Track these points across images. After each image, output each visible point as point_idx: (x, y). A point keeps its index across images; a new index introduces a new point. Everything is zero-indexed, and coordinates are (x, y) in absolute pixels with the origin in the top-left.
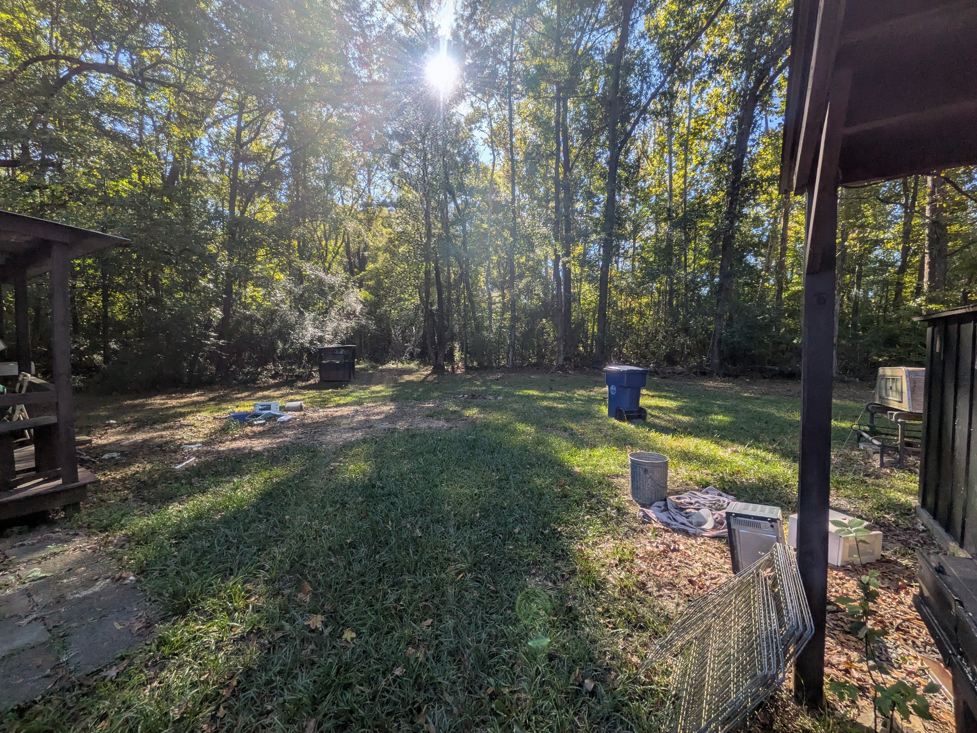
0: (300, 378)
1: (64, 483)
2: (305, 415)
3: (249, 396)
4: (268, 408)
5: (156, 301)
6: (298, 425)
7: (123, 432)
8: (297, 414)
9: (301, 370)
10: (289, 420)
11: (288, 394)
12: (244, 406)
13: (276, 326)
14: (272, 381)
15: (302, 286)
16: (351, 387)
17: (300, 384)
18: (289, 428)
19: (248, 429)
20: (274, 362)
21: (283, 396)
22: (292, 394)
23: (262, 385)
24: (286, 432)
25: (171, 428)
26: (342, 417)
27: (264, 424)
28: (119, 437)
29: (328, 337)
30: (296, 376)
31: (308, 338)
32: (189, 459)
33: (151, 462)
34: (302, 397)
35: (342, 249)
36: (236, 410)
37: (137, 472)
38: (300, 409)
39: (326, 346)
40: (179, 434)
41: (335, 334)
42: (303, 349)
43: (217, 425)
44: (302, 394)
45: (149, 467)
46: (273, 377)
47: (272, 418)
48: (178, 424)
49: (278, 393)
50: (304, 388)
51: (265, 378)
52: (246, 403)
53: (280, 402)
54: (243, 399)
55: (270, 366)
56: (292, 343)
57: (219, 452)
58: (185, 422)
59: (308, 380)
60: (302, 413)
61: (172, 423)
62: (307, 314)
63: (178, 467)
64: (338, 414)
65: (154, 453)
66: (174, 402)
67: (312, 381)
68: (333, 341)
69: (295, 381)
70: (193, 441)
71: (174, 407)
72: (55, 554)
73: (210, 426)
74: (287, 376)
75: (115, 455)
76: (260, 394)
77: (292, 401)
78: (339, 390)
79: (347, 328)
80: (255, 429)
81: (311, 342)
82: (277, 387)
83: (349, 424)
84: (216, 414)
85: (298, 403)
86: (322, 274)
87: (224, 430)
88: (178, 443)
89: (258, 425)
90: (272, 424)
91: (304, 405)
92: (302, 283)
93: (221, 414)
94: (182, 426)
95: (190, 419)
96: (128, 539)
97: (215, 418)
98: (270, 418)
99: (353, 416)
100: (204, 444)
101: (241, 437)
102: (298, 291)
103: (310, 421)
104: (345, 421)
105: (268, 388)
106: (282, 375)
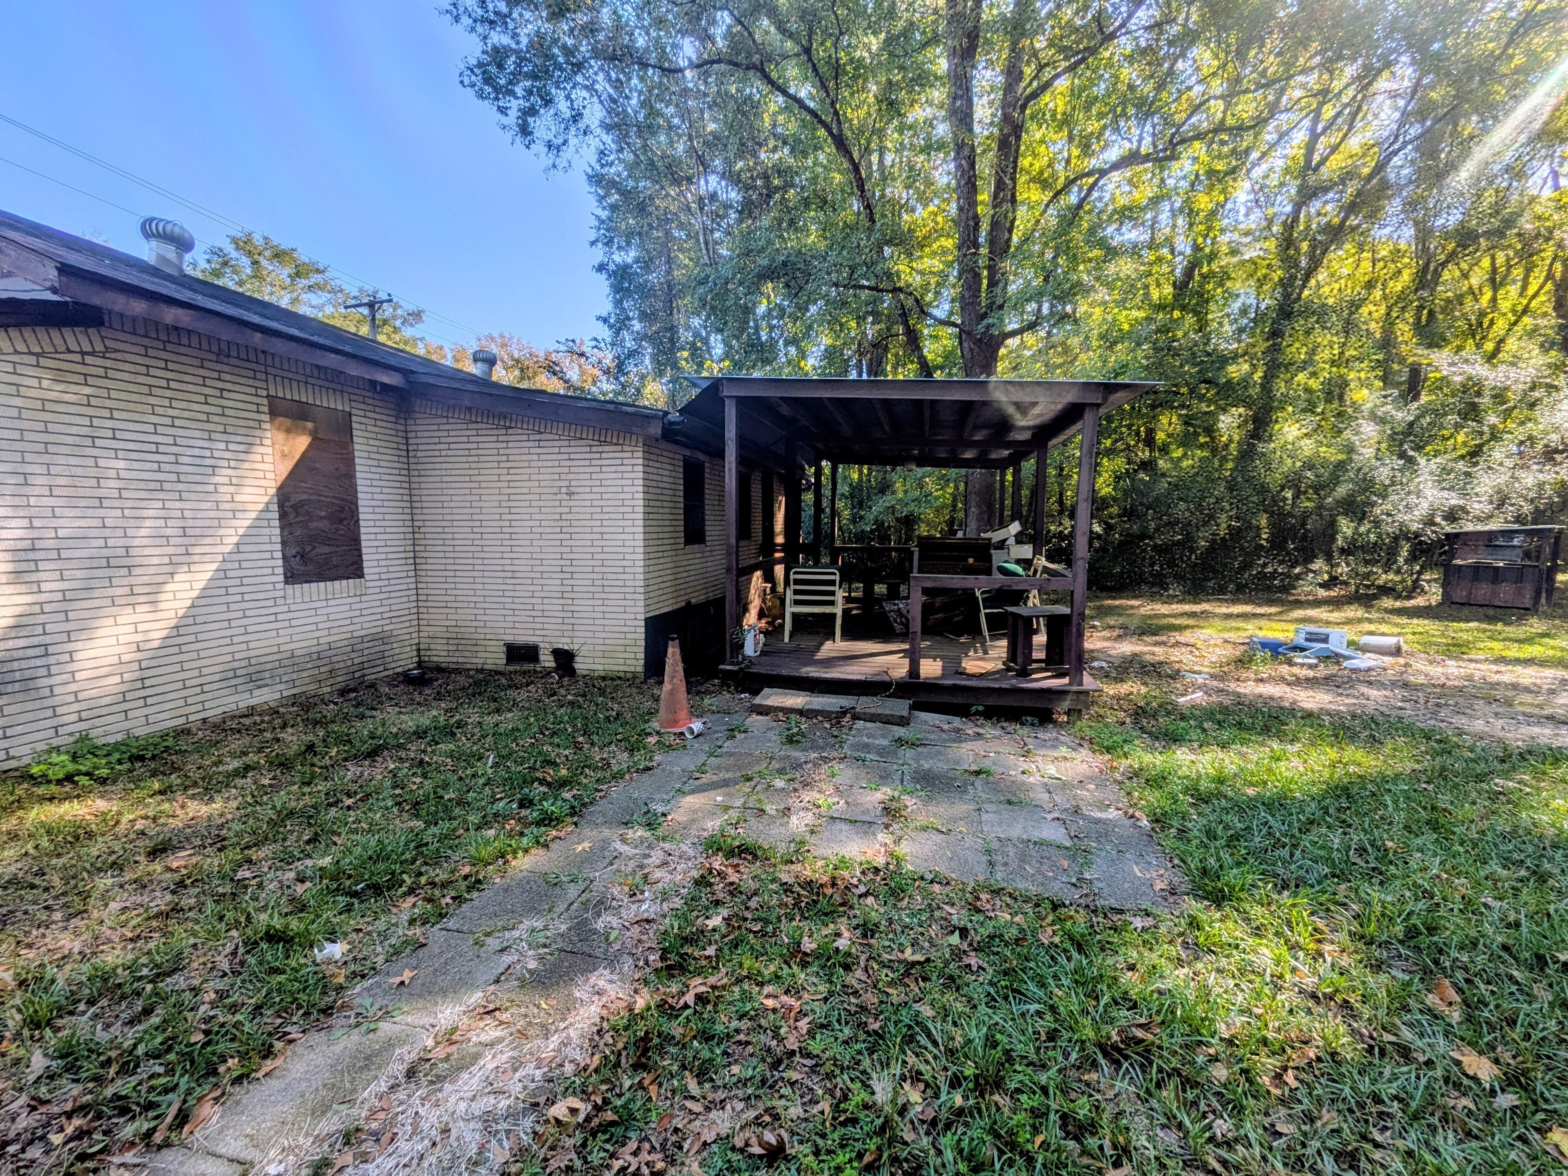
0: (1386, 590)
1: (1070, 684)
2: (1407, 665)
3: (1281, 613)
4: (1325, 639)
5: (1148, 466)
6: (1393, 683)
7: (1109, 639)
8: (1388, 660)
9: (1391, 576)
10: (1369, 669)
11: (1360, 621)
12: (1271, 629)
13: (1342, 491)
14: (1322, 593)
15: (1416, 405)
16: (1536, 625)
17: (1388, 603)
18: (1370, 683)
19: (1285, 669)
20: (1329, 558)
21: (1349, 622)
22: (1370, 621)
23: (1303, 598)
24: (1364, 689)
25: (1163, 643)
26: (1515, 686)
27: (1316, 666)
28: (1106, 644)
29: (1478, 507)
30: (1379, 587)
31: (1423, 508)
32: (1193, 692)
33: (1145, 684)
34: (1396, 630)
35: (1542, 298)
36: (1261, 634)
37: (1131, 693)
38: (1397, 651)
39: (1470, 527)
40: (1176, 655)
41: (1501, 500)
42: (1403, 535)
43: (1229, 652)
44: (1397, 625)
45: (1144, 690)
46: (1325, 585)
47: (1334, 658)
48: (1173, 641)
49: (1336, 616)
50: (1400, 612)
51: (1306, 588)
52: (1274, 625)
53: (1349, 633)
54: (1268, 616)
55: (1318, 564)
56: (1377, 523)
57: (1239, 695)
58: (1182, 639)
59: (1409, 598)
60: (1402, 661)
61: (1164, 638)
62: (1422, 461)
63: (1181, 700)
64: (1506, 678)
65: (1147, 673)
66: (1164, 609)
67: (1420, 601)
68: (1490, 517)
69: (1375, 597)
70: (1196, 668)
71: (1165, 616)
72: (1066, 758)
73: (1218, 651)
74: (1358, 587)
75: (1104, 665)
76: (1299, 613)
77: (1371, 633)
78: (1500, 626)
79: (1541, 485)
80: (1296, 670)
81: (1430, 522)
82: (1336, 603)
83: (1540, 707)
84: (1227, 635)
85: (1391, 641)
86: (1480, 370)
87: (1242, 662)
88: (1177, 666)
89: (1303, 665)
90: (1333, 669)
91: (1405, 647)
92: (1416, 398)
93: (1232, 636)
94: (1177, 644)
95: (1186, 637)
96: (1135, 774)
97: (1226, 641)
98: (1328, 657)
99: (1552, 692)
100: (1213, 676)
101: (1270, 679)
102: (1402, 416)
103: (1421, 680)
104: (1528, 698)
105: (1317, 603)
106: (1346, 583)
